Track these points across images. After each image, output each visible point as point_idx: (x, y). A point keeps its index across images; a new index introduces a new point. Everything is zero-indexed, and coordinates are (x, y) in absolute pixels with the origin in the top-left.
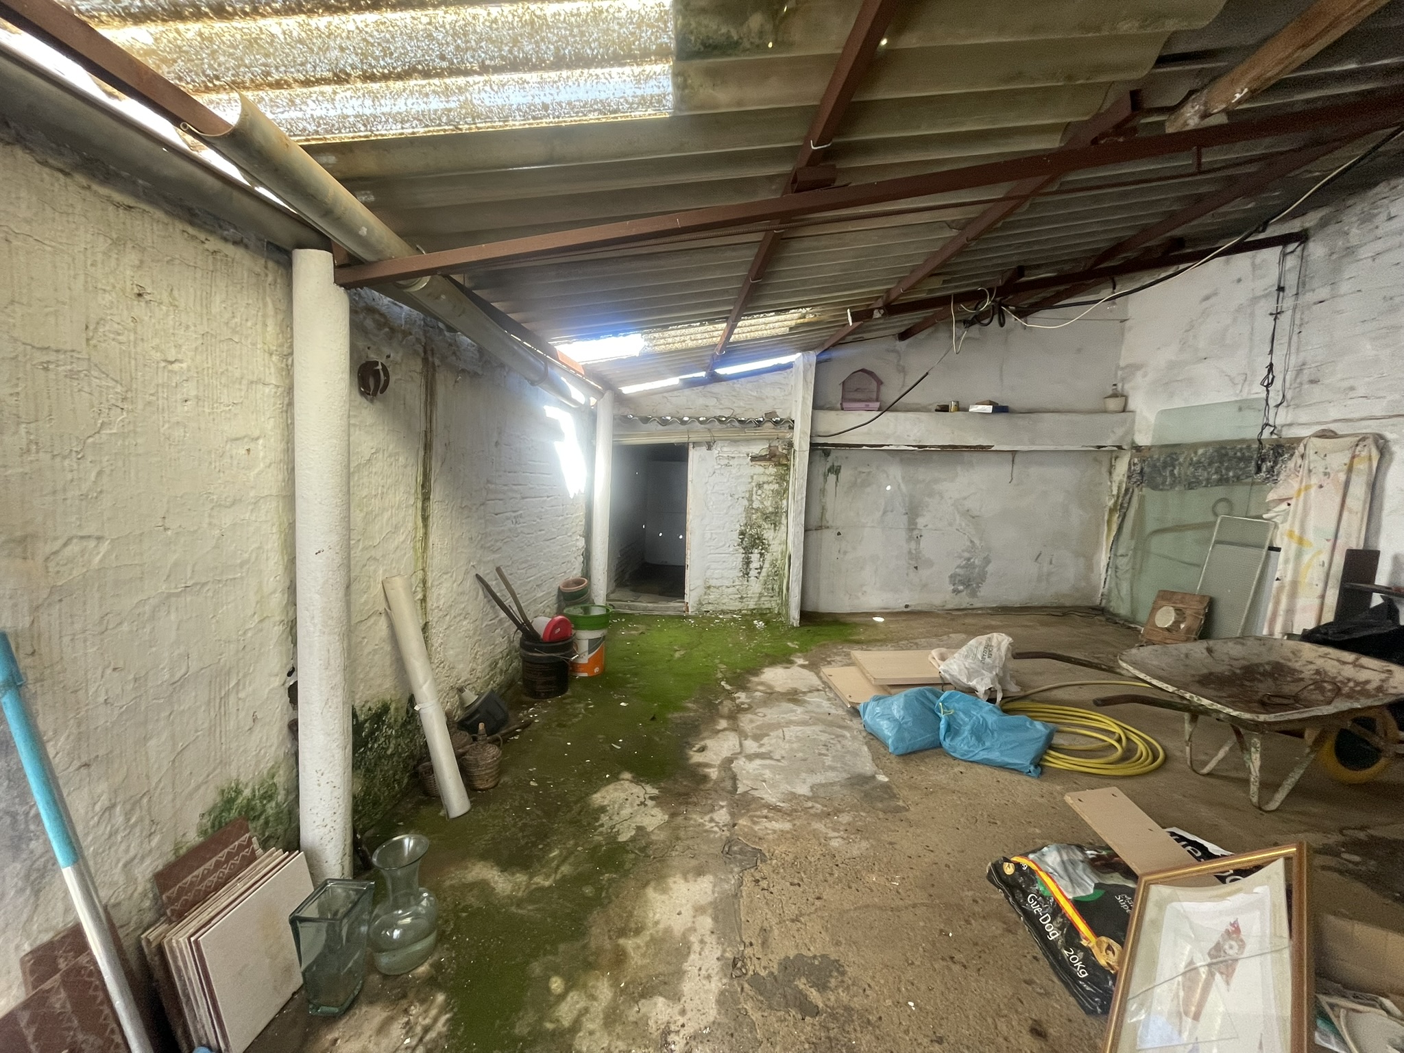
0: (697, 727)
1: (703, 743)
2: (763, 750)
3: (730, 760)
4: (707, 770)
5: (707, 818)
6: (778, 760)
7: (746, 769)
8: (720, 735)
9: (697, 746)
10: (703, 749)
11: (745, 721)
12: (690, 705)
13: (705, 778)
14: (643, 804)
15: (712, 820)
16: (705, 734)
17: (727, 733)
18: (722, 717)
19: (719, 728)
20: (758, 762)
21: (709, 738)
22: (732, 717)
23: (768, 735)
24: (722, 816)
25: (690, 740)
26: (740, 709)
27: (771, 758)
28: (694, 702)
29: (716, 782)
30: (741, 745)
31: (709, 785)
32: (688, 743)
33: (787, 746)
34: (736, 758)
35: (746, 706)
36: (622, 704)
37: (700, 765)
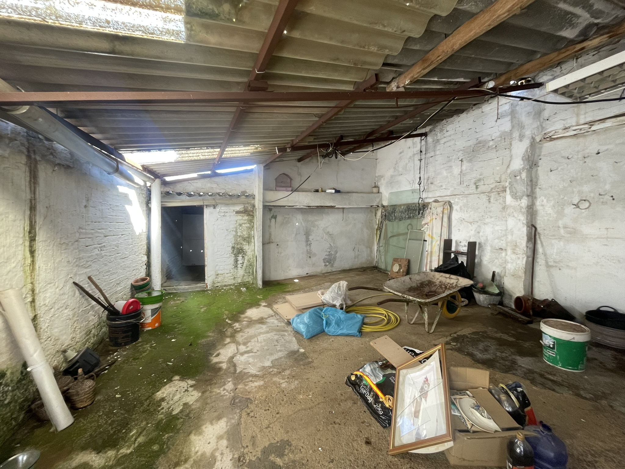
0: (214, 344)
1: (218, 352)
2: (248, 349)
3: (232, 358)
4: (221, 365)
5: (222, 389)
6: (256, 353)
7: (240, 360)
8: (226, 346)
9: (215, 354)
10: (218, 355)
11: (240, 337)
12: (210, 334)
13: (220, 369)
14: (187, 390)
15: (224, 390)
16: (219, 347)
17: (230, 344)
18: (227, 337)
19: (226, 343)
20: (246, 355)
21: (221, 348)
22: (233, 336)
23: (250, 341)
24: (230, 386)
25: (211, 352)
26: (236, 332)
27: (252, 352)
28: (213, 332)
29: (226, 370)
30: (237, 349)
31: (222, 373)
32: (210, 354)
33: (260, 345)
34: (235, 356)
35: (239, 329)
36: (173, 340)
37: (217, 363)
